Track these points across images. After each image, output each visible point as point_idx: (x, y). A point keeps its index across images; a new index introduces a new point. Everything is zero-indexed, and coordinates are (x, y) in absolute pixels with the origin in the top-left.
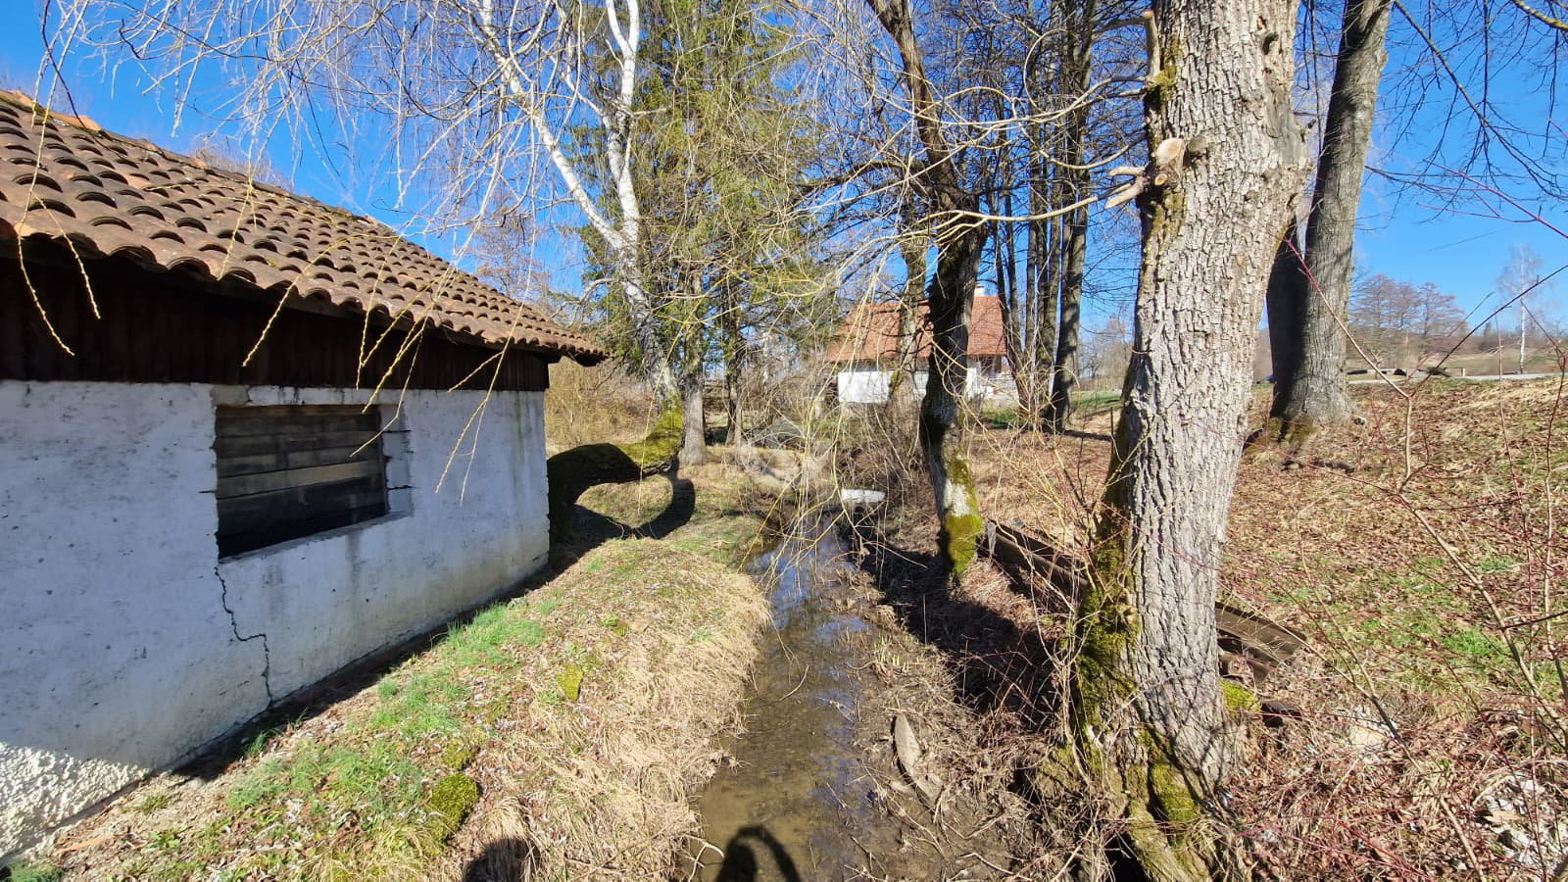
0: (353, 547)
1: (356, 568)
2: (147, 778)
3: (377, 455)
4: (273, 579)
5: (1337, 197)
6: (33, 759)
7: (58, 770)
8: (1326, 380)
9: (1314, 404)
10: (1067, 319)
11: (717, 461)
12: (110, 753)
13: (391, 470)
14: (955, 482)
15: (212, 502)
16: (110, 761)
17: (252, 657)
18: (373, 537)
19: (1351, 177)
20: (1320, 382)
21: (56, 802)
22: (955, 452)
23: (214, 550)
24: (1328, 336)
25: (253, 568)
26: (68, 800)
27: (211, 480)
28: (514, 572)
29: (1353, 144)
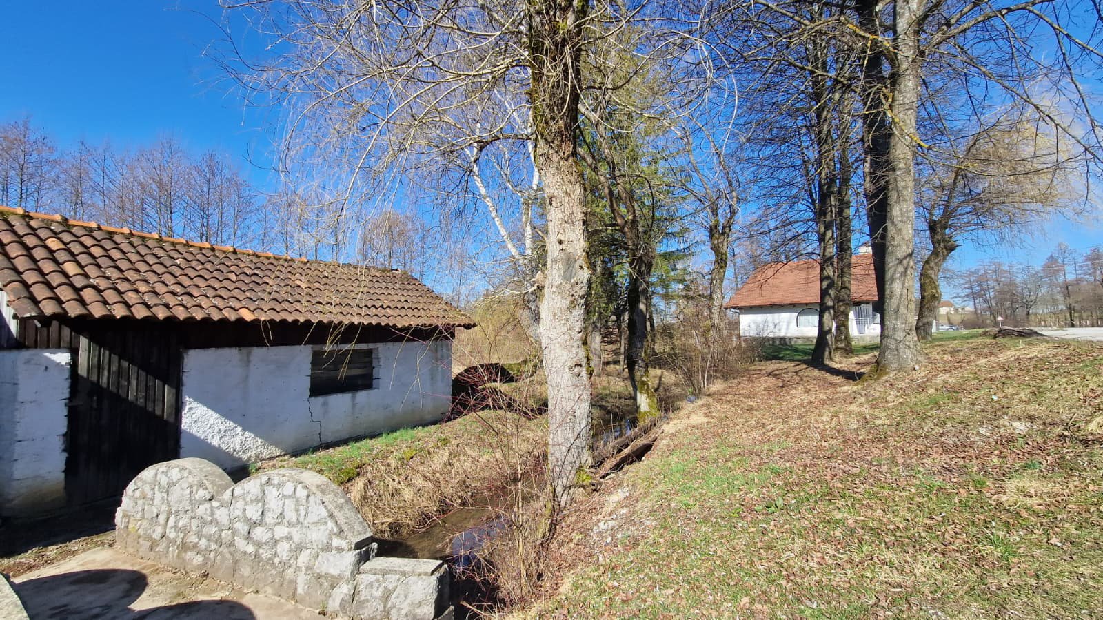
0: (353, 398)
1: (354, 405)
2: (284, 455)
3: (370, 366)
4: (325, 404)
5: (893, 222)
6: (259, 440)
7: (264, 445)
8: (896, 340)
9: (889, 356)
10: (824, 287)
11: (609, 375)
12: (277, 445)
13: (374, 371)
14: (641, 393)
15: (309, 379)
16: (276, 447)
17: (316, 427)
18: (362, 396)
19: (901, 210)
20: (893, 342)
21: (263, 453)
22: (642, 376)
23: (308, 393)
24: (897, 311)
25: (320, 400)
26: (265, 454)
27: (309, 373)
28: (429, 417)
29: (897, 191)
